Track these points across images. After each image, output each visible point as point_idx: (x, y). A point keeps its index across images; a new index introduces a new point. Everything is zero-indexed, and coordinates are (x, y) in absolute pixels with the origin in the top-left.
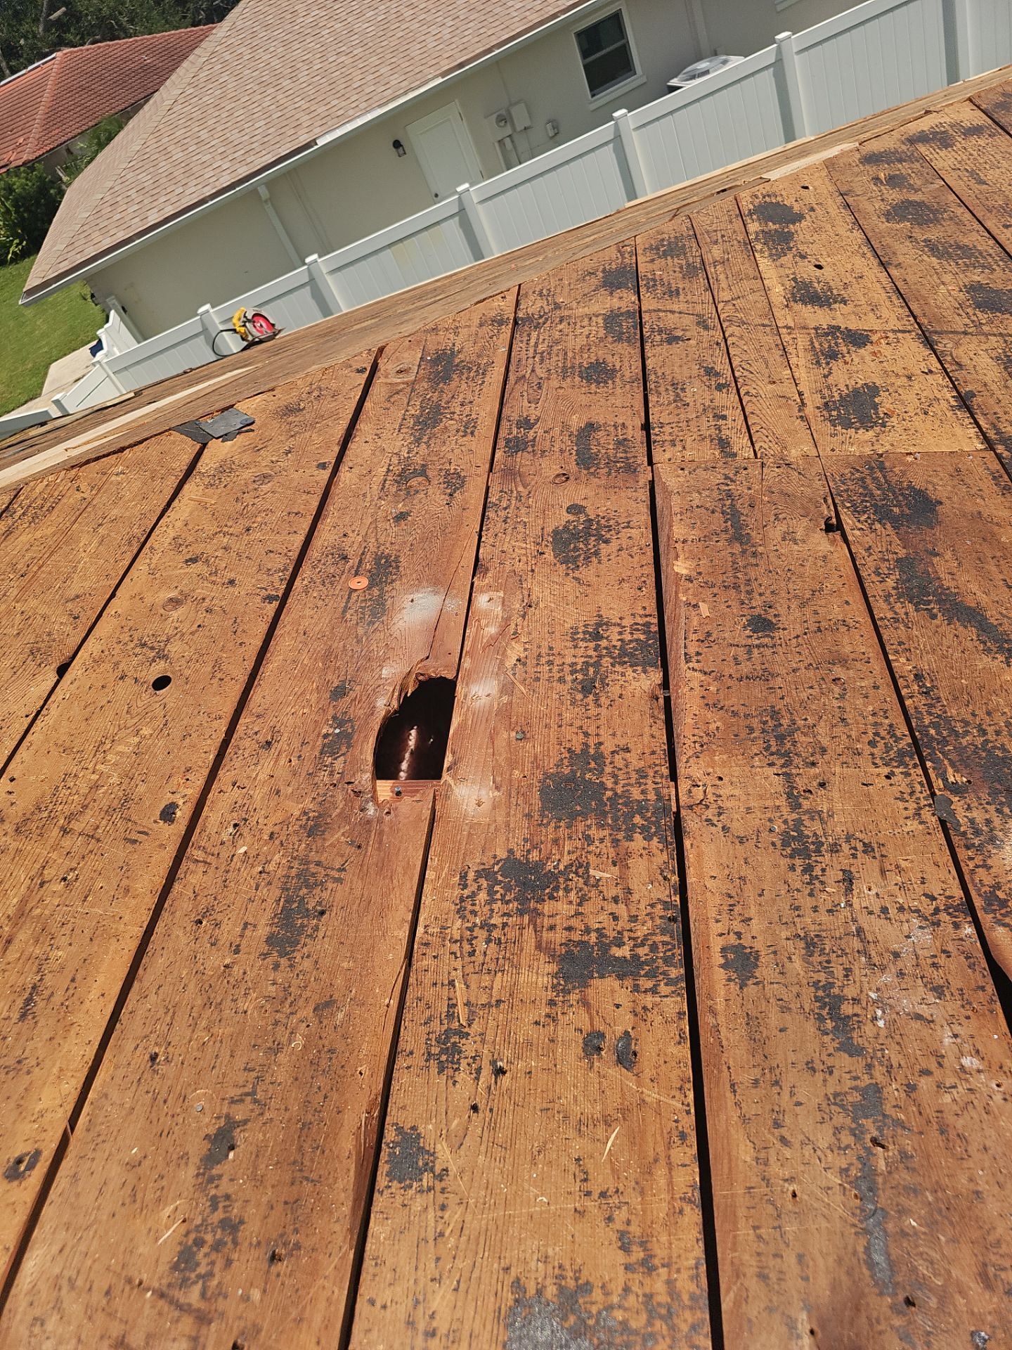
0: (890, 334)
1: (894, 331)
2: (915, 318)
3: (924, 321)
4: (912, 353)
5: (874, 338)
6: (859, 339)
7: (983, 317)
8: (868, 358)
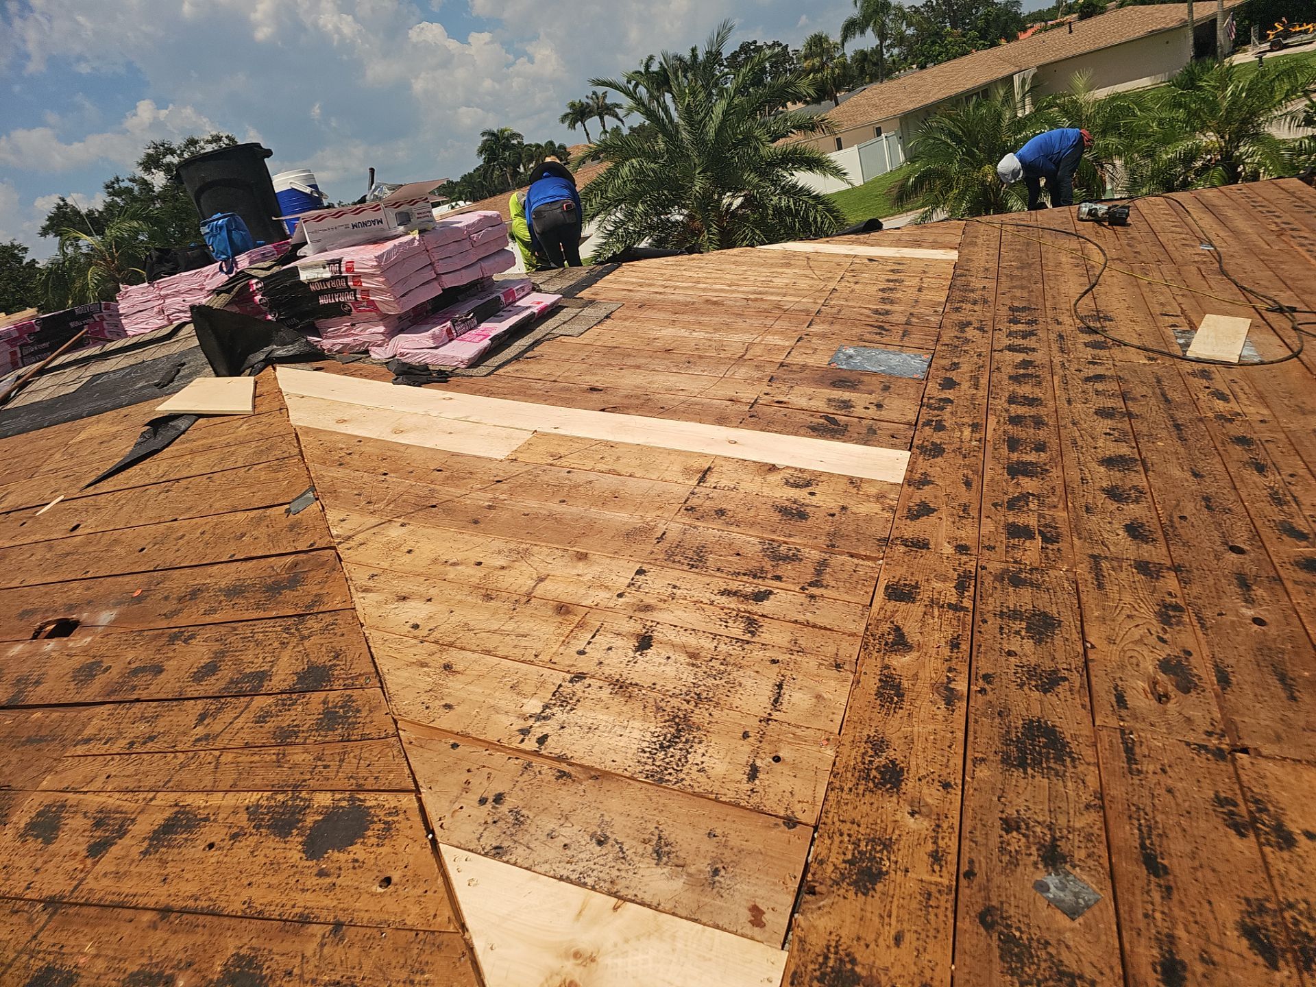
0: (82, 875)
1: (83, 879)
2: (82, 905)
3: (72, 911)
4: (54, 883)
5: (89, 862)
6: (97, 850)
7: (36, 964)
8: (76, 849)
